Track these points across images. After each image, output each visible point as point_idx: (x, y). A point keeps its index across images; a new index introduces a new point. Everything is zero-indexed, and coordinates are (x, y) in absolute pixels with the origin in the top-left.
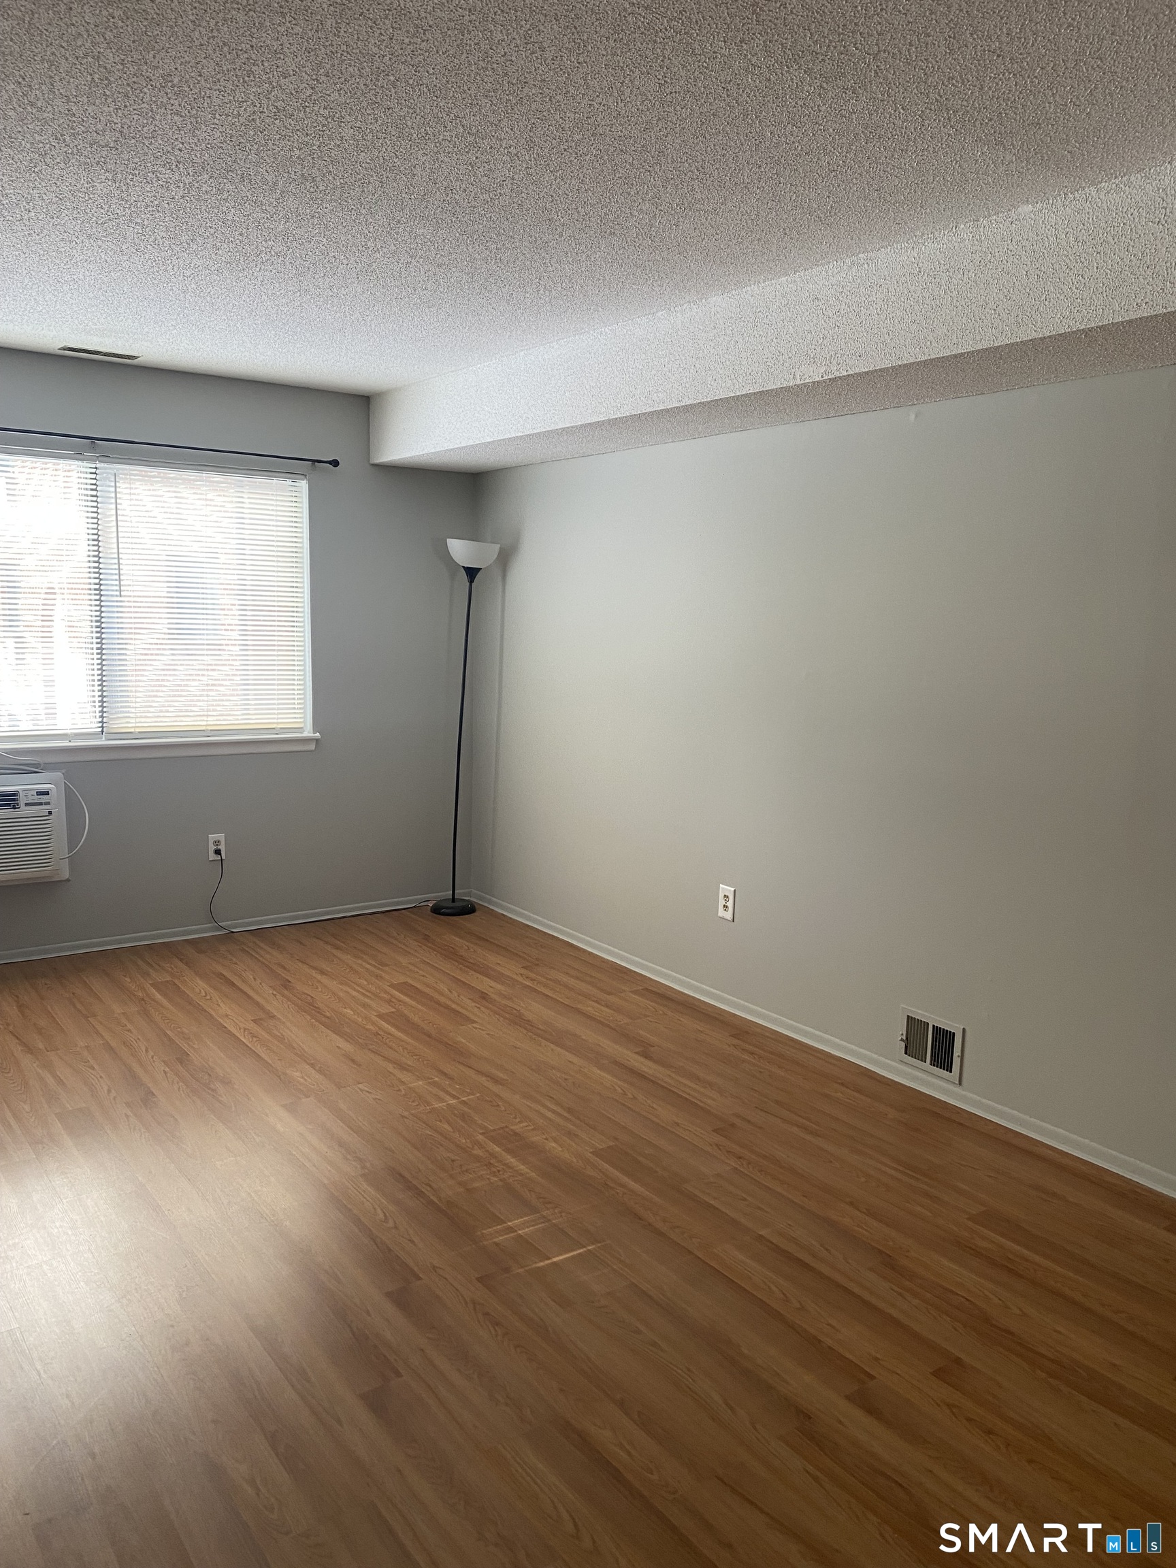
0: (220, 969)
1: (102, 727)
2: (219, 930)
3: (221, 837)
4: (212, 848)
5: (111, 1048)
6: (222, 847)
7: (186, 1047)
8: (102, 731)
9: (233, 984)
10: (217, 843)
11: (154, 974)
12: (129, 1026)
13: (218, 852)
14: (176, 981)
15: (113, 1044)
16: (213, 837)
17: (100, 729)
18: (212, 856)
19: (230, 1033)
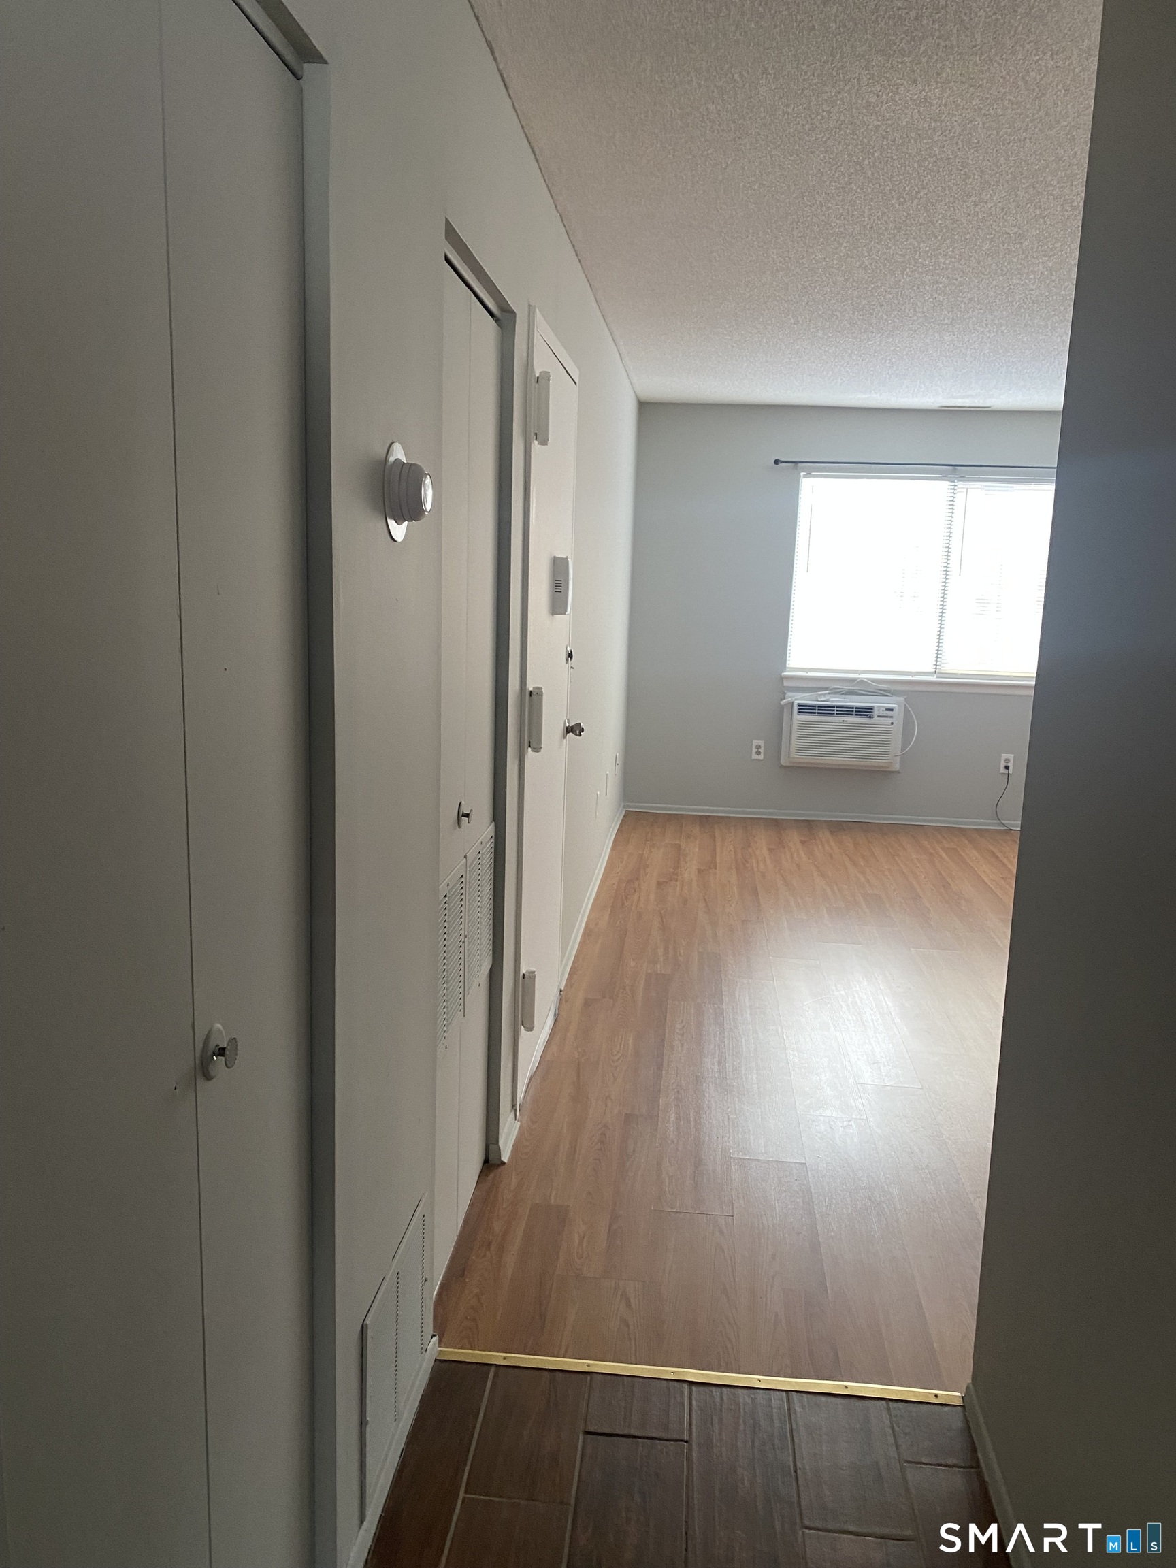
0: (991, 848)
1: (936, 668)
2: (1001, 826)
3: (1011, 756)
4: (1003, 764)
5: (904, 873)
6: (1011, 765)
7: (950, 882)
8: (936, 672)
9: (997, 857)
10: (1007, 760)
11: (944, 842)
12: (919, 865)
13: (1007, 768)
14: (958, 849)
15: (905, 870)
16: (1005, 756)
17: (934, 670)
18: (1002, 770)
19: (983, 881)
